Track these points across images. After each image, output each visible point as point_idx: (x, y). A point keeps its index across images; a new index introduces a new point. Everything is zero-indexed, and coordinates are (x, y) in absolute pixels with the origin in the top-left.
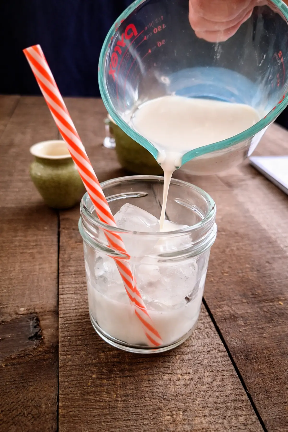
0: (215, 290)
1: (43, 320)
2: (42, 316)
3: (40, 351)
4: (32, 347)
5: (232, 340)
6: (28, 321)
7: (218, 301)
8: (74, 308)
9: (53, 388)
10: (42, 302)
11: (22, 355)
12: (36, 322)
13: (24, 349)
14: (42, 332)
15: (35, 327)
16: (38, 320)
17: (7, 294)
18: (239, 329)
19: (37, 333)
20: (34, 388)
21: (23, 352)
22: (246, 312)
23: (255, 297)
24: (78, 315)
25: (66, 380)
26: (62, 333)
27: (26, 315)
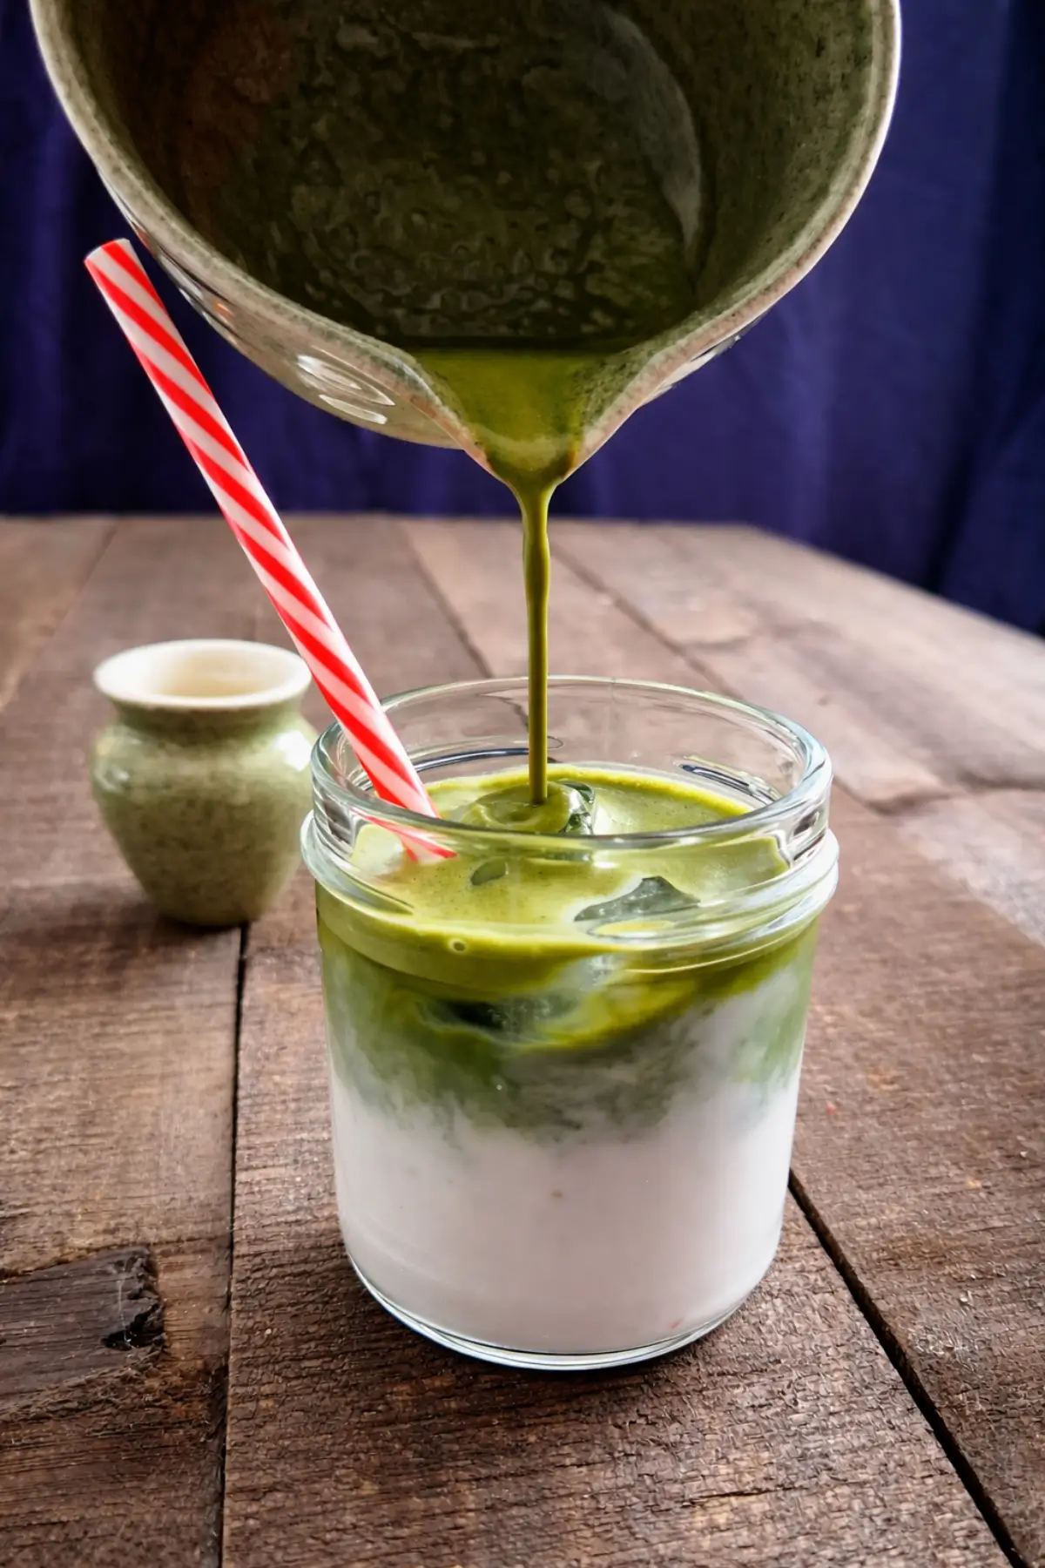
0: (846, 1143)
1: (170, 1268)
2: (165, 1254)
3: (149, 1391)
4: (116, 1374)
5: (930, 1337)
6: (105, 1273)
7: (860, 1187)
8: (292, 1218)
9: (197, 1553)
10: (167, 1198)
11: (74, 1405)
12: (140, 1278)
13: (82, 1380)
14: (160, 1316)
15: (136, 1296)
16: (150, 1268)
17: (30, 1166)
18: (955, 1292)
19: (142, 1318)
20: (112, 1551)
21: (78, 1393)
22: (982, 1226)
23: (1018, 1170)
24: (307, 1244)
25: (254, 1508)
26: (242, 1315)
27: (103, 1253)
